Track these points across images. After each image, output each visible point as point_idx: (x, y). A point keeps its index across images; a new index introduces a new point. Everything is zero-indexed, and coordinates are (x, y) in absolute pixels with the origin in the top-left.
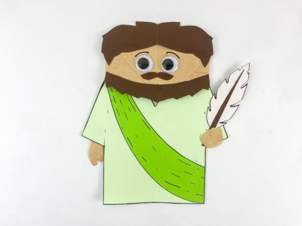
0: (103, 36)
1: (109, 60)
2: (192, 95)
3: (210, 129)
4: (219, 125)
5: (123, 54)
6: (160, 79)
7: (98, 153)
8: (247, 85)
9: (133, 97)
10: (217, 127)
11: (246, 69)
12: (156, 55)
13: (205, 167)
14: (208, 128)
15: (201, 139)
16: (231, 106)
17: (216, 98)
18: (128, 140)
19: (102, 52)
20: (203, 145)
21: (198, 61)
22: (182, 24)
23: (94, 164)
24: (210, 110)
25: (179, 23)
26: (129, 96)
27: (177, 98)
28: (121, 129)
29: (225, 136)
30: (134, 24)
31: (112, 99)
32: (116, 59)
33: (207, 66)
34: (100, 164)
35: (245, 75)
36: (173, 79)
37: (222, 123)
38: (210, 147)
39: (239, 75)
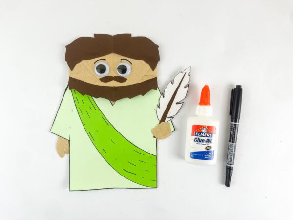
0: (66, 47)
1: (72, 67)
2: (143, 95)
3: (160, 123)
4: (167, 119)
5: (84, 62)
6: (116, 82)
7: (64, 147)
8: (189, 85)
9: (93, 98)
10: (166, 121)
11: (188, 71)
12: (112, 62)
13: (157, 156)
14: (158, 122)
15: (153, 132)
16: (177, 103)
17: (163, 97)
18: (90, 134)
19: (66, 60)
20: (154, 137)
21: (147, 66)
22: (134, 35)
23: (62, 156)
24: (159, 108)
25: (130, 35)
26: (90, 97)
27: (130, 97)
28: (84, 125)
29: (173, 129)
30: (92, 36)
31: (75, 99)
32: (77, 66)
33: (155, 70)
34: (66, 156)
35: (187, 77)
36: (127, 81)
37: (170, 118)
38: (161, 139)
39: (182, 77)
